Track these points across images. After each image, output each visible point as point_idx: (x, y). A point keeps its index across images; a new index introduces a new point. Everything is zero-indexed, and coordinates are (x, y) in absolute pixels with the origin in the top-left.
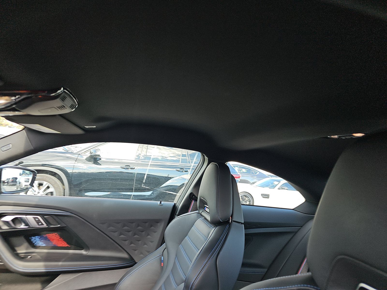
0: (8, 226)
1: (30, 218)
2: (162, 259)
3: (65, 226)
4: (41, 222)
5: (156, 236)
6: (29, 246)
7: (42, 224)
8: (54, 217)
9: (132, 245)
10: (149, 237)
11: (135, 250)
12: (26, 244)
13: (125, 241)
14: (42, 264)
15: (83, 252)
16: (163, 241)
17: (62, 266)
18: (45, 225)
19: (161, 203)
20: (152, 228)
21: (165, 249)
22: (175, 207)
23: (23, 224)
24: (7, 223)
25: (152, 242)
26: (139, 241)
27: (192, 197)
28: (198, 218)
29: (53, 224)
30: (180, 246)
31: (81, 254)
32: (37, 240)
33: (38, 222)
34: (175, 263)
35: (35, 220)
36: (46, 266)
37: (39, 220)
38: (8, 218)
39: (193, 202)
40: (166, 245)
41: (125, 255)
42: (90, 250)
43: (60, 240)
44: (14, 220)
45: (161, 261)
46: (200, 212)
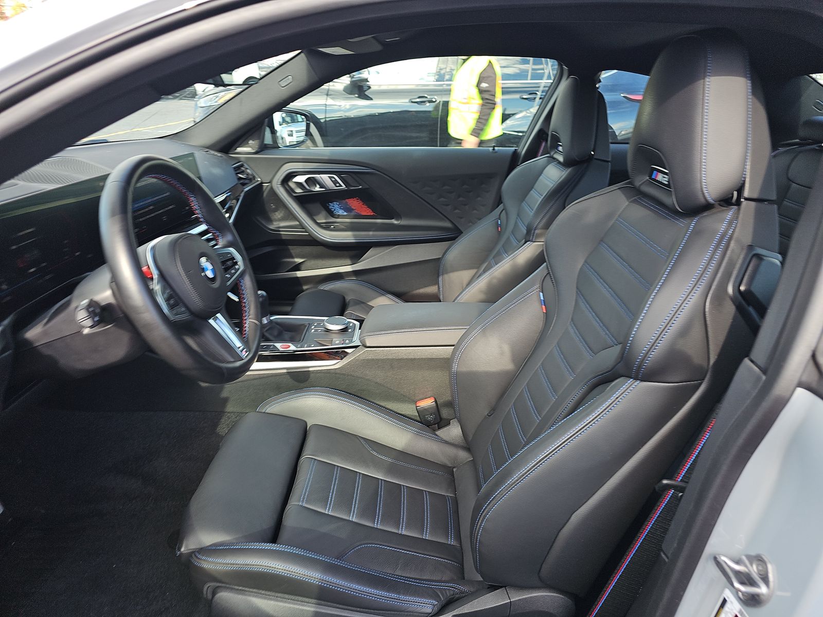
0: (302, 190)
1: (325, 178)
2: (499, 223)
3: (368, 187)
4: (339, 183)
5: (491, 197)
6: (328, 214)
7: (341, 186)
8: (353, 175)
9: (457, 211)
10: (479, 199)
11: (461, 218)
12: (324, 213)
13: (447, 205)
14: (349, 233)
15: (394, 222)
16: (499, 201)
17: (373, 236)
18: (344, 186)
19: (494, 149)
20: (483, 186)
21: (502, 211)
22: (515, 154)
23: (318, 186)
24: (299, 185)
25: (483, 205)
26: (465, 205)
27: (542, 135)
28: (549, 163)
29: (353, 185)
30: (524, 204)
31: (393, 224)
32: (335, 207)
33: (335, 182)
34: (516, 223)
35: (331, 180)
36: (355, 236)
37: (336, 180)
38: (301, 179)
39: (543, 144)
40: (504, 205)
41: (447, 224)
42: (403, 219)
43: (363, 206)
44: (307, 181)
45: (498, 226)
46: (552, 153)
